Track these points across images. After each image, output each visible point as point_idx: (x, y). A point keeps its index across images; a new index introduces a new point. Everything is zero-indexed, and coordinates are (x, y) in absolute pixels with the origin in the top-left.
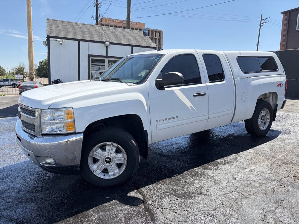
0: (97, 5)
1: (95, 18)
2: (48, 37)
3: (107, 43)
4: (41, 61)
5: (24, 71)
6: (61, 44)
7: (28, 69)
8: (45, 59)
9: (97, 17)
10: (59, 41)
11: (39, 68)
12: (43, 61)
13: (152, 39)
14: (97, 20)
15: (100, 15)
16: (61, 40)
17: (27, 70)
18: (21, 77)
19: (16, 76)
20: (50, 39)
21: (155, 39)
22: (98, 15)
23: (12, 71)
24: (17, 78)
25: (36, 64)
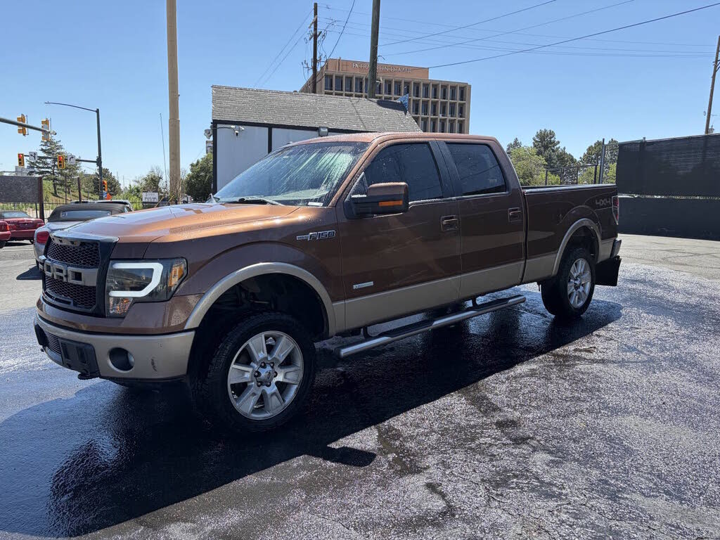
0: (315, 36)
1: (310, 65)
2: (215, 123)
3: (322, 130)
4: (195, 163)
5: (161, 185)
6: (237, 134)
7: (169, 179)
8: (202, 159)
9: (315, 61)
10: (234, 130)
11: (191, 177)
12: (198, 162)
13: (416, 119)
14: (315, 68)
15: (322, 57)
16: (238, 127)
17: (165, 183)
18: (154, 198)
19: (144, 195)
20: (219, 126)
21: (423, 119)
22: (318, 59)
23: (134, 185)
24: (147, 200)
25: (186, 170)
